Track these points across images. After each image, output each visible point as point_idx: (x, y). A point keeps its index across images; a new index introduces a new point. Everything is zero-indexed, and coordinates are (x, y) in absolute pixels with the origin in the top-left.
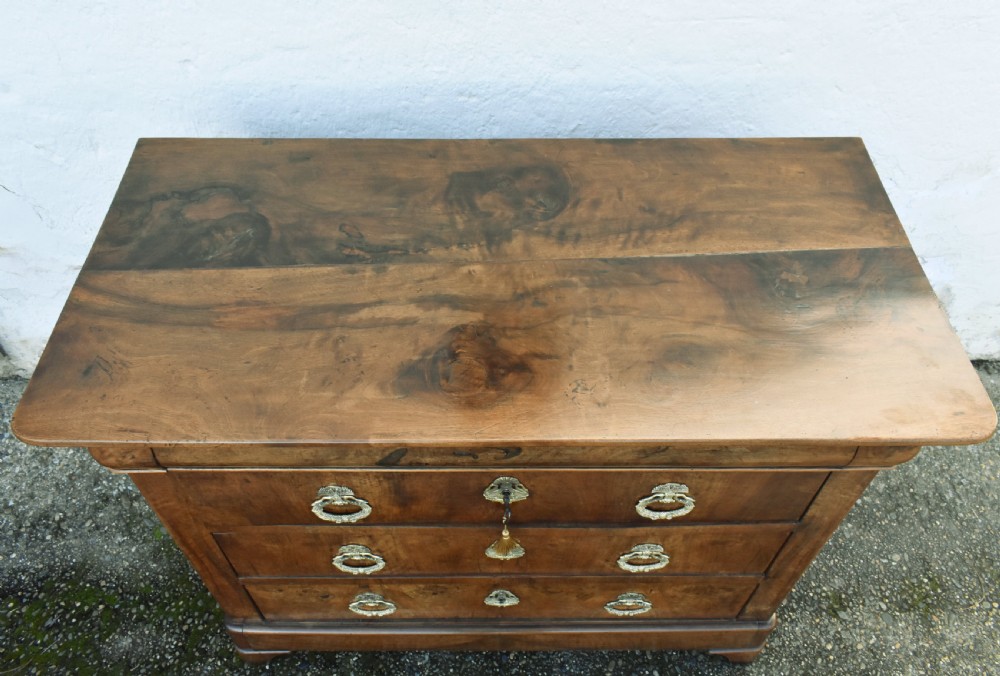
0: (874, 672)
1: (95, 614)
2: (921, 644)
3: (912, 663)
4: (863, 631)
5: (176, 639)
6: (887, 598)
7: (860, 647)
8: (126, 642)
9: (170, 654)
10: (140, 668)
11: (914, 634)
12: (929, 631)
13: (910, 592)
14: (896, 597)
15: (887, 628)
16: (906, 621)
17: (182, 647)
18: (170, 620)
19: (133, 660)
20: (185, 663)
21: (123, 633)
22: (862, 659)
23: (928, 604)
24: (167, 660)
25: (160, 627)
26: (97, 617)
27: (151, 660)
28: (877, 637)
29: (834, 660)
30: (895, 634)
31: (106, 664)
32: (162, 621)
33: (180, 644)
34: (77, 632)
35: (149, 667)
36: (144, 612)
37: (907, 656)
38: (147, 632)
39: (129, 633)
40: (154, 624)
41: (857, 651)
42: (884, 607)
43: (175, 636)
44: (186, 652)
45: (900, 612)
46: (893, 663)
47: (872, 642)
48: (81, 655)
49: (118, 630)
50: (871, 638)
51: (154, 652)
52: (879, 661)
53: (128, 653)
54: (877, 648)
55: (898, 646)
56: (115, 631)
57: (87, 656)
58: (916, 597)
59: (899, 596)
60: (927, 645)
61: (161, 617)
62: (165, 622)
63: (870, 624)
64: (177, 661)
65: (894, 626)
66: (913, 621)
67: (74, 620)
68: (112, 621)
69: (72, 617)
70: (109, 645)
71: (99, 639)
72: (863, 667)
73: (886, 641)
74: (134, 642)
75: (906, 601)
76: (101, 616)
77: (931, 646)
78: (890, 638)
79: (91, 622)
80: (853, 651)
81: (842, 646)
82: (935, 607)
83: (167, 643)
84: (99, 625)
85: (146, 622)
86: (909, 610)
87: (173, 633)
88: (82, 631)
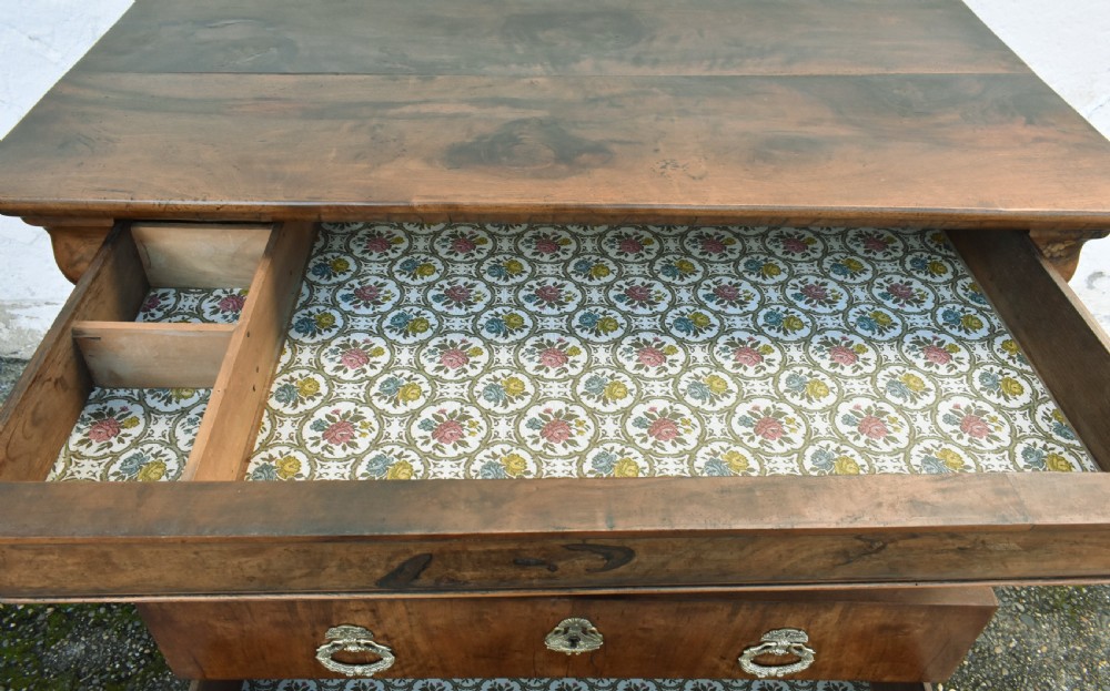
0: (1020, 678)
1: (41, 617)
2: (1072, 647)
3: (1065, 668)
4: (1000, 634)
5: (142, 645)
6: (1023, 598)
7: (998, 651)
8: (78, 649)
9: (134, 662)
10: (92, 678)
11: (1061, 637)
12: (1079, 633)
13: (1050, 592)
14: (1034, 598)
15: (1029, 630)
16: (1050, 623)
17: (150, 655)
18: (137, 624)
19: (84, 669)
20: (152, 673)
21: (75, 639)
22: (1003, 665)
23: (1074, 606)
24: (129, 669)
25: (123, 633)
26: (44, 621)
27: (108, 669)
28: (1018, 640)
29: (969, 666)
30: (1038, 637)
31: (48, 674)
32: (126, 626)
33: (146, 651)
34: (14, 638)
35: (105, 677)
36: (104, 616)
37: (1056, 660)
38: (106, 638)
39: (83, 639)
40: (116, 629)
41: (996, 655)
42: (1021, 608)
43: (142, 642)
44: (154, 660)
45: (1041, 612)
46: (1041, 668)
47: (1012, 645)
48: (16, 664)
49: (68, 636)
50: (1011, 641)
51: (113, 660)
52: (1024, 666)
53: (78, 661)
54: (1020, 652)
55: (1045, 649)
56: (64, 637)
57: (25, 665)
58: (1057, 597)
59: (1037, 597)
60: (1079, 648)
61: (126, 621)
62: (130, 627)
63: (1007, 626)
64: (142, 670)
65: (1036, 629)
66: (1058, 623)
67: (12, 625)
68: (61, 626)
69: (11, 621)
70: (55, 652)
71: (43, 646)
72: (1005, 673)
73: (1029, 644)
74: (87, 650)
75: (1046, 602)
76: (49, 621)
77: (1084, 649)
78: (1034, 641)
79: (35, 627)
80: (990, 655)
81: (977, 650)
82: (1083, 608)
83: (129, 650)
84: (45, 630)
85: (105, 627)
86: (1052, 611)
87: (139, 639)
88: (22, 637)
